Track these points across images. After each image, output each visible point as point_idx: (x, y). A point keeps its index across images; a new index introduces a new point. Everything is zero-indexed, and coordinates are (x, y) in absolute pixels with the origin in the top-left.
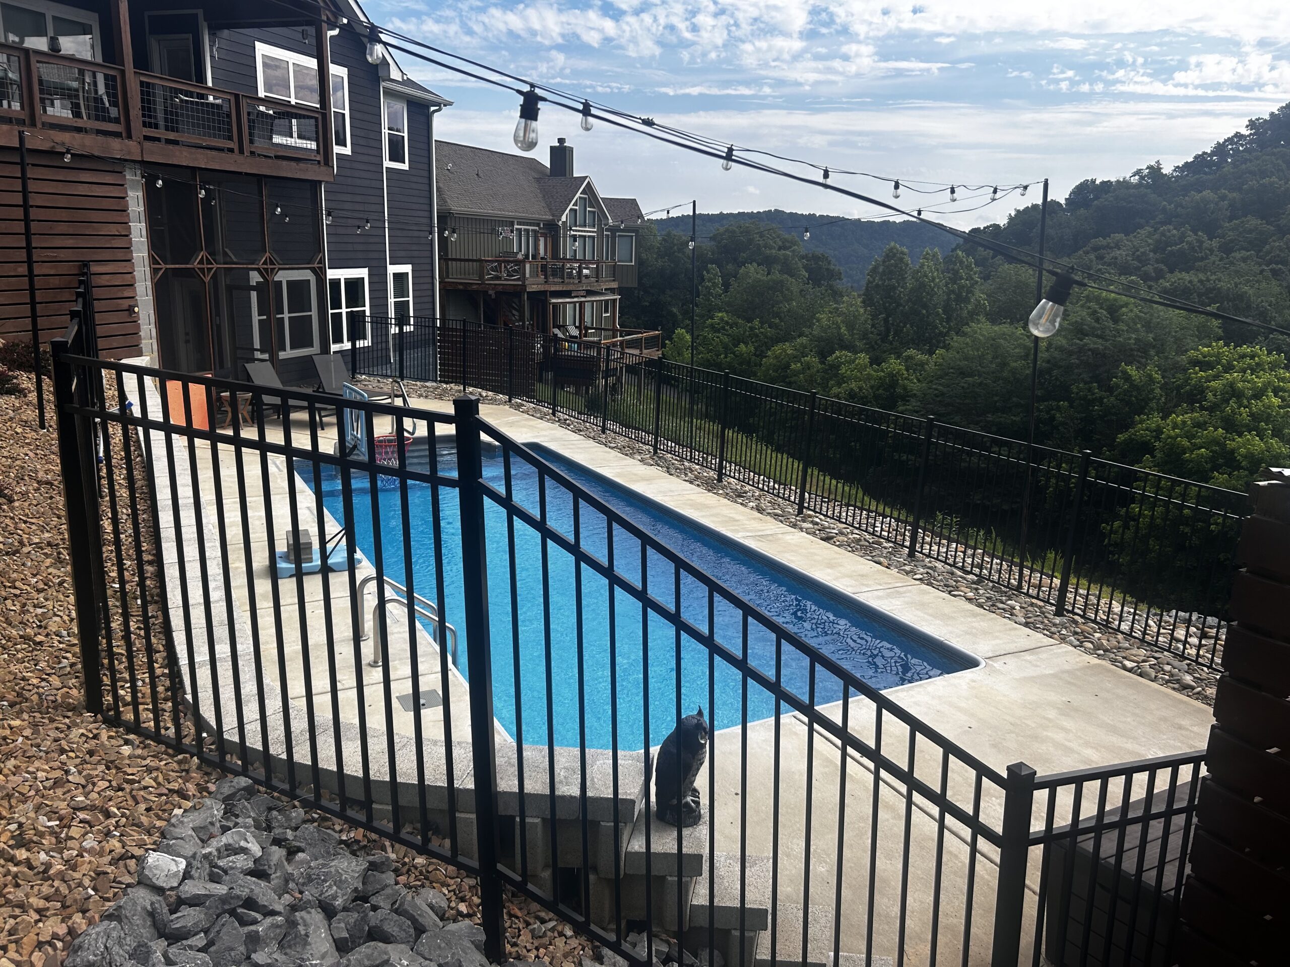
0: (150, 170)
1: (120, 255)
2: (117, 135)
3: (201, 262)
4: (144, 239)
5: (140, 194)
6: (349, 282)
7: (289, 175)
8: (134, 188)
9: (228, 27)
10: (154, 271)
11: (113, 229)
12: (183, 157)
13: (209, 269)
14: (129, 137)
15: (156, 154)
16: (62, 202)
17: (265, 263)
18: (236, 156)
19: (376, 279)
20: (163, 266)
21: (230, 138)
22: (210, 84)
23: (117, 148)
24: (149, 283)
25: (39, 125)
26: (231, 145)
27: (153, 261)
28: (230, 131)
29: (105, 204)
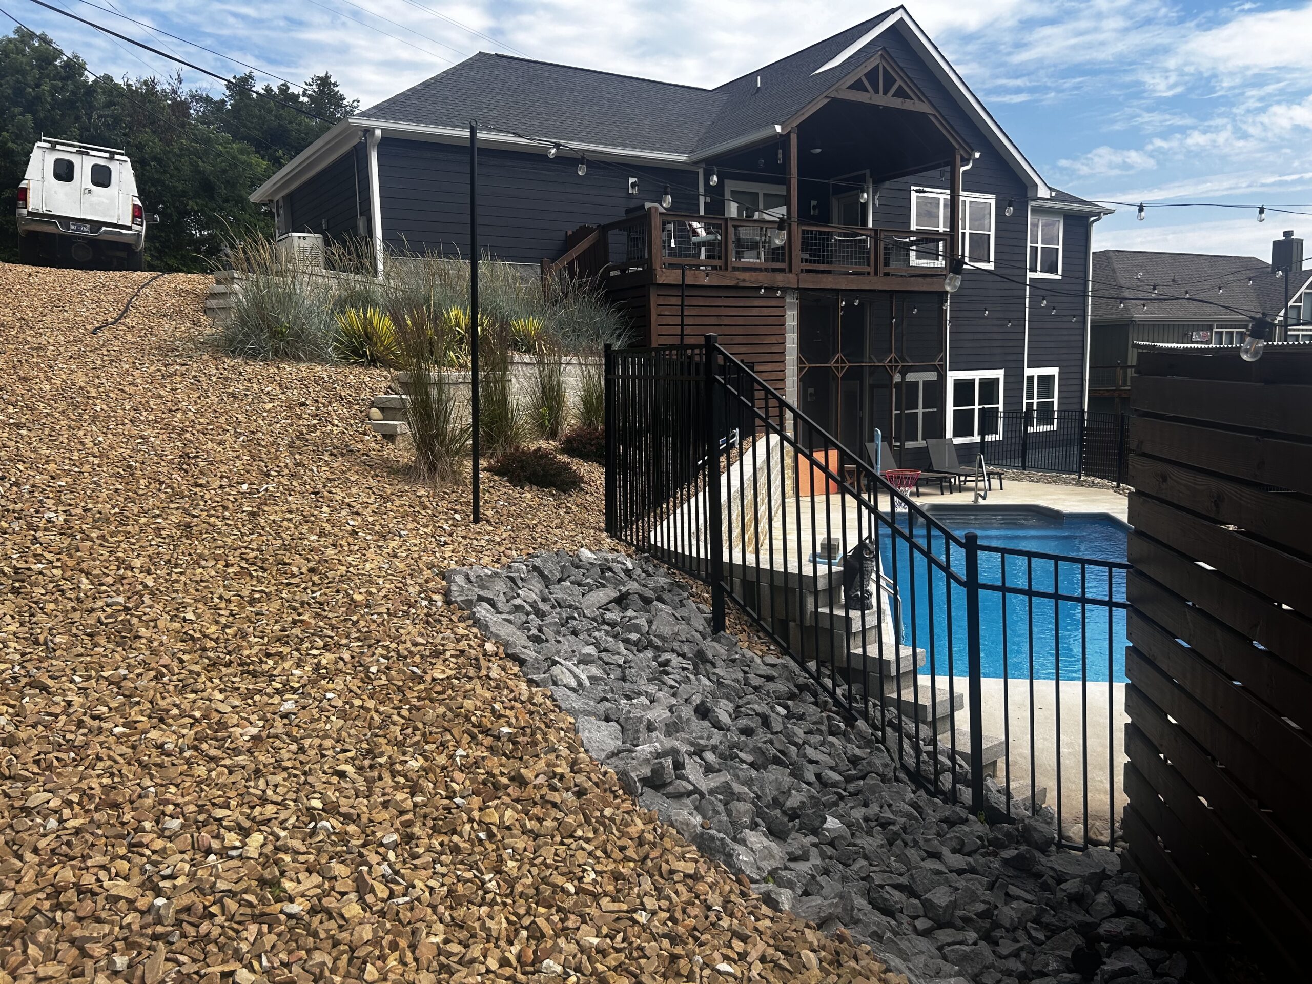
0: (802, 292)
1: (777, 358)
2: (782, 270)
3: (837, 362)
4: (795, 346)
5: (795, 312)
6: (983, 382)
7: (916, 289)
8: (791, 309)
9: (889, 178)
10: (800, 369)
11: (773, 339)
12: (828, 282)
13: (843, 368)
14: (790, 271)
15: (809, 282)
16: (741, 321)
17: (890, 361)
18: (872, 278)
19: (1011, 379)
20: (807, 365)
21: (869, 264)
22: (870, 225)
23: (780, 279)
24: (796, 378)
25: (730, 269)
26: (868, 269)
27: (800, 361)
28: (869, 258)
29: (770, 321)
